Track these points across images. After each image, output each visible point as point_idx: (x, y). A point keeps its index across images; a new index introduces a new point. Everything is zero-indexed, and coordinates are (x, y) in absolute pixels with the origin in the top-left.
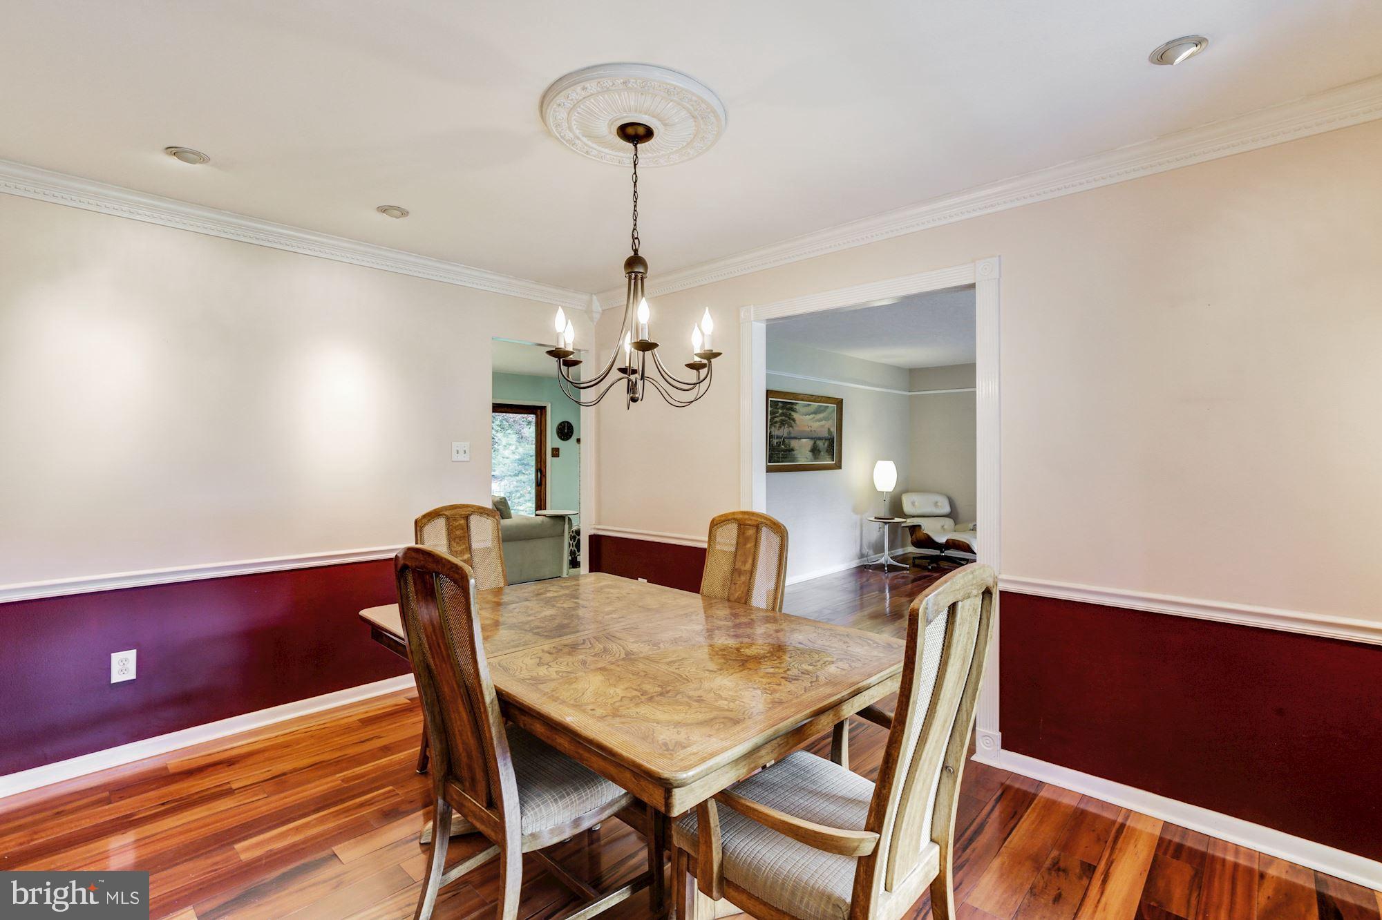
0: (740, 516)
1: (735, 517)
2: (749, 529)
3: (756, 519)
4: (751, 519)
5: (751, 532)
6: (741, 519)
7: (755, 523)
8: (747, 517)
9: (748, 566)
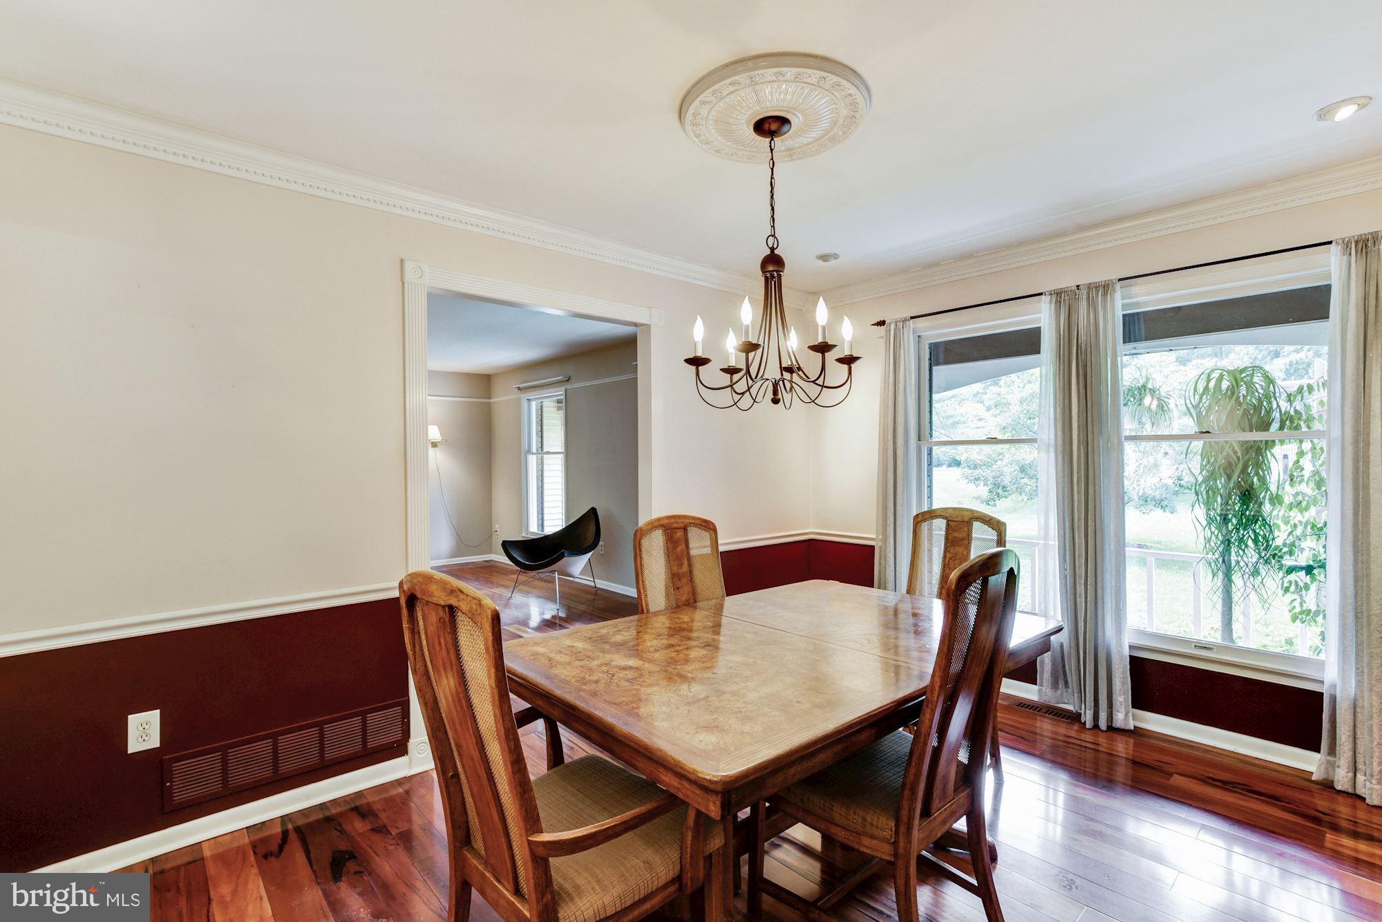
0: (666, 521)
1: (662, 522)
2: (676, 533)
3: (683, 521)
4: (677, 523)
5: (679, 534)
6: (667, 523)
7: (683, 525)
8: (673, 520)
9: (685, 568)
